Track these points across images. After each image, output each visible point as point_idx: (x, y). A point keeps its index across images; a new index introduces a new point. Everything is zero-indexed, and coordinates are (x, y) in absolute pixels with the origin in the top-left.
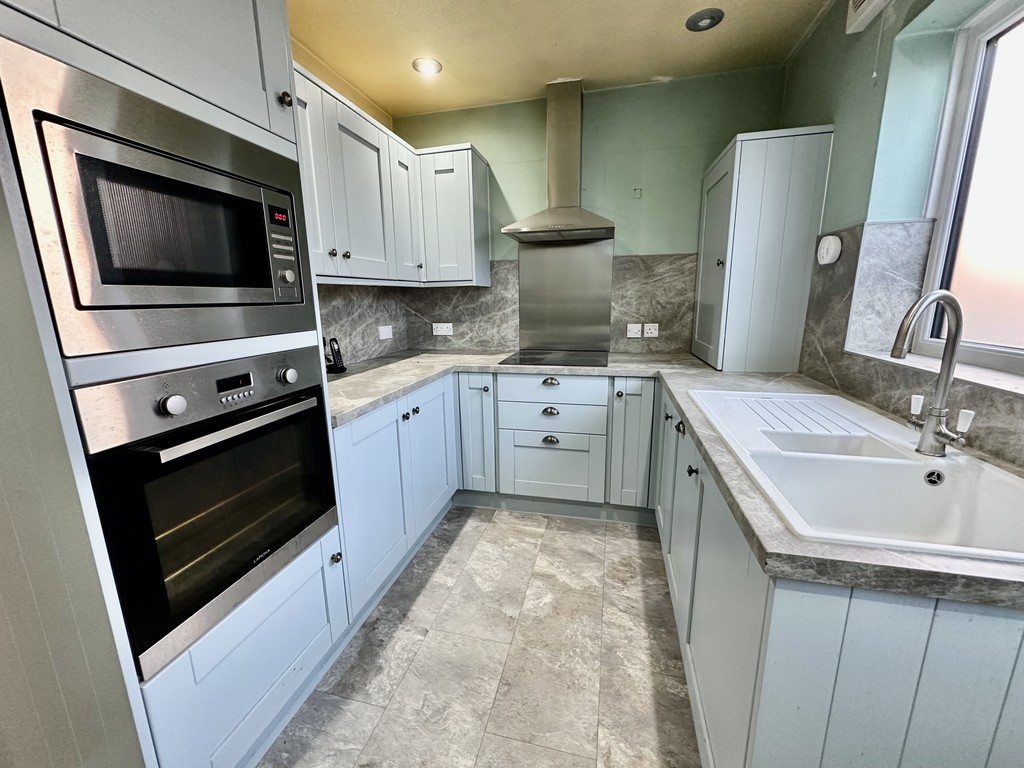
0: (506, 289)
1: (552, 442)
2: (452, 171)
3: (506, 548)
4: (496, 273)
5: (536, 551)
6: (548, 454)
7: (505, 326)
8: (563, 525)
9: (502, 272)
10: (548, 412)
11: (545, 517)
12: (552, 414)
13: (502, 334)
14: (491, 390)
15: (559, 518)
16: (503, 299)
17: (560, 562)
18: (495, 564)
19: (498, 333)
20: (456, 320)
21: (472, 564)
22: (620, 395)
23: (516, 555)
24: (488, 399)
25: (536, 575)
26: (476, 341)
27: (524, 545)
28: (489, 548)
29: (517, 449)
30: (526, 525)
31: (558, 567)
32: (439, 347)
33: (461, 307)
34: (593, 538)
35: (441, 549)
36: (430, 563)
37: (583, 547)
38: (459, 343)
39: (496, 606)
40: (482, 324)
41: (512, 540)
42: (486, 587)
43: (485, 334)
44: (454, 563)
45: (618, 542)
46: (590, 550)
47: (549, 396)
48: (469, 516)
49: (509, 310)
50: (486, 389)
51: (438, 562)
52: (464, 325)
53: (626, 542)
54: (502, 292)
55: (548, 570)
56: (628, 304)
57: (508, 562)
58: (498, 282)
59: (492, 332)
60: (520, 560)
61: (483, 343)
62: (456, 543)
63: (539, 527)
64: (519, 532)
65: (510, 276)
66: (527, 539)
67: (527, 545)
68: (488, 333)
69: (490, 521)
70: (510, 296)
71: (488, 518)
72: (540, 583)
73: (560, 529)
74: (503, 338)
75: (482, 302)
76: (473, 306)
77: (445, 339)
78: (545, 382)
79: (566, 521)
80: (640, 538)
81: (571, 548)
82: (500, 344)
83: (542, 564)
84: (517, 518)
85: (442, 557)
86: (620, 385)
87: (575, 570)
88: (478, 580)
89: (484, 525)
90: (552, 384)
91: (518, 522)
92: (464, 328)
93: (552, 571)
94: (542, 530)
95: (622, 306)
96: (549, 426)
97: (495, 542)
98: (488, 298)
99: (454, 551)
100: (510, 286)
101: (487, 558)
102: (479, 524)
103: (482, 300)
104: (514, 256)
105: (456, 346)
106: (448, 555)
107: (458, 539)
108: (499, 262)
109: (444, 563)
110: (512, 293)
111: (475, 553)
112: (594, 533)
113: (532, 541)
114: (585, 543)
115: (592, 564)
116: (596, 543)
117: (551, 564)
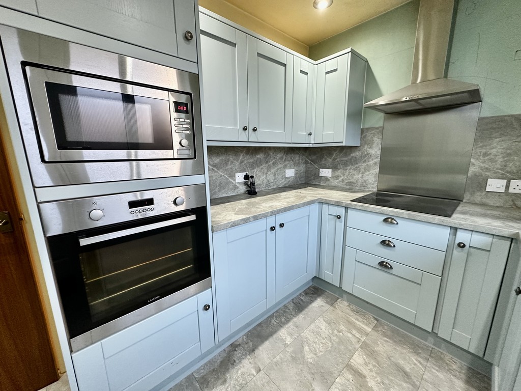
0: (371, 148)
1: (386, 267)
2: (336, 70)
3: (336, 332)
4: (365, 137)
5: (358, 346)
6: (381, 275)
7: (367, 173)
8: (389, 333)
9: (369, 135)
10: (385, 243)
11: (376, 319)
12: (389, 245)
13: (365, 179)
14: (343, 218)
15: (387, 326)
16: (368, 154)
17: (374, 366)
18: (323, 341)
19: (362, 178)
20: (334, 168)
21: (307, 334)
22: (461, 246)
23: (341, 341)
24: (340, 225)
25: (349, 367)
26: (346, 182)
27: (349, 335)
28: (323, 326)
29: (358, 263)
30: (358, 320)
31: (371, 370)
32: (322, 184)
33: (338, 160)
34: (414, 358)
35: (293, 313)
36: (283, 320)
37: (401, 362)
38: (334, 182)
39: (309, 377)
40: (351, 171)
41: (342, 327)
42: (309, 357)
43: (353, 178)
44: (297, 327)
45: (441, 375)
46: (408, 369)
47: (388, 232)
48: (319, 296)
49: (372, 162)
50: (339, 217)
51: (287, 321)
52: (339, 171)
53: (450, 378)
54: (368, 149)
55: (362, 368)
56: (491, 160)
57: (332, 344)
58: (365, 143)
59: (358, 177)
60: (342, 347)
61: (350, 183)
62: (304, 312)
63: (367, 325)
64: (350, 323)
65: (375, 139)
66: (354, 332)
67: (352, 336)
68: (355, 177)
69: (332, 305)
70: (373, 152)
71: (332, 302)
72: (350, 377)
73: (385, 335)
74: (365, 181)
75: (353, 157)
76: (346, 159)
77: (326, 179)
78: (385, 220)
79: (393, 331)
80: (468, 382)
81: (389, 358)
82: (362, 185)
83: (358, 360)
84: (353, 311)
85: (292, 319)
86: (462, 237)
87: (386, 382)
88: (306, 348)
89: (327, 307)
90: (391, 223)
91: (352, 314)
92: (338, 173)
93: (365, 371)
94: (369, 329)
95: (484, 162)
96: (386, 254)
97: (329, 324)
98: (357, 154)
99: (300, 319)
100: (375, 145)
101: (318, 334)
102: (324, 304)
103: (353, 155)
104: (380, 124)
105: (333, 184)
106: (295, 319)
107: (306, 310)
108: (368, 129)
109: (291, 324)
110: (375, 151)
111: (313, 326)
112: (418, 354)
113: (358, 335)
114: (404, 359)
116: (415, 364)
117: (366, 364)
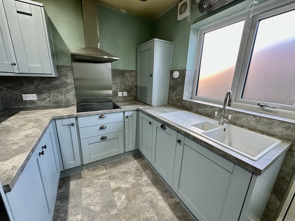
1: (104, 138)
2: (31, 15)
3: (95, 186)
4: (61, 71)
5: (108, 181)
8: (111, 166)
9: (64, 71)
11: (103, 165)
12: (103, 128)
14: (75, 124)
15: (108, 164)
16: (66, 82)
17: (119, 180)
19: (65, 97)
22: (127, 117)
25: (114, 190)
27: (101, 181)
28: (88, 190)
29: (89, 145)
30: (98, 172)
31: (119, 183)
32: (28, 106)
34: (123, 166)
37: (122, 170)
38: (43, 103)
39: (107, 214)
40: (55, 94)
41: (96, 181)
42: (98, 208)
45: (131, 163)
46: (125, 171)
47: (102, 122)
49: (69, 87)
50: (73, 125)
52: (44, 95)
54: (65, 79)
55: (117, 186)
58: (62, 76)
59: (61, 97)
60: (104, 188)
61: (56, 102)
63: (103, 170)
64: (97, 176)
65: (68, 73)
66: (102, 178)
67: (103, 180)
68: (59, 98)
69: (81, 178)
71: (79, 177)
72: (117, 193)
73: (111, 167)
74: (68, 99)
76: (49, 85)
77: (32, 102)
78: (100, 117)
79: (111, 164)
81: (119, 173)
83: (113, 185)
84: (92, 171)
86: (127, 114)
87: (125, 180)
89: (79, 181)
94: (105, 171)
95: (116, 86)
96: (103, 133)
97: (89, 186)
98: (57, 82)
100: (69, 77)
102: (77, 181)
103: (54, 83)
104: (69, 64)
105: (41, 105)
108: (62, 66)
110: (70, 80)
112: (122, 164)
113: (104, 177)
115: (129, 175)
116: (125, 167)
117: (116, 183)
